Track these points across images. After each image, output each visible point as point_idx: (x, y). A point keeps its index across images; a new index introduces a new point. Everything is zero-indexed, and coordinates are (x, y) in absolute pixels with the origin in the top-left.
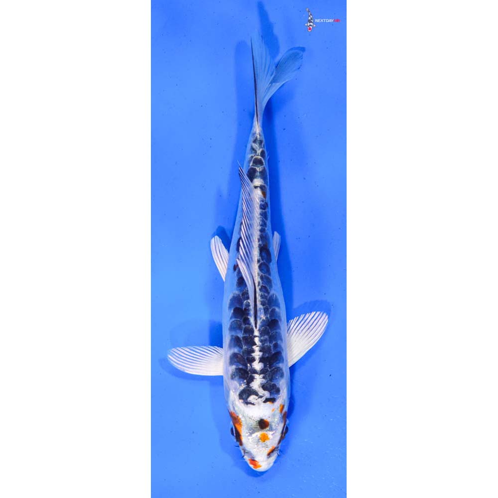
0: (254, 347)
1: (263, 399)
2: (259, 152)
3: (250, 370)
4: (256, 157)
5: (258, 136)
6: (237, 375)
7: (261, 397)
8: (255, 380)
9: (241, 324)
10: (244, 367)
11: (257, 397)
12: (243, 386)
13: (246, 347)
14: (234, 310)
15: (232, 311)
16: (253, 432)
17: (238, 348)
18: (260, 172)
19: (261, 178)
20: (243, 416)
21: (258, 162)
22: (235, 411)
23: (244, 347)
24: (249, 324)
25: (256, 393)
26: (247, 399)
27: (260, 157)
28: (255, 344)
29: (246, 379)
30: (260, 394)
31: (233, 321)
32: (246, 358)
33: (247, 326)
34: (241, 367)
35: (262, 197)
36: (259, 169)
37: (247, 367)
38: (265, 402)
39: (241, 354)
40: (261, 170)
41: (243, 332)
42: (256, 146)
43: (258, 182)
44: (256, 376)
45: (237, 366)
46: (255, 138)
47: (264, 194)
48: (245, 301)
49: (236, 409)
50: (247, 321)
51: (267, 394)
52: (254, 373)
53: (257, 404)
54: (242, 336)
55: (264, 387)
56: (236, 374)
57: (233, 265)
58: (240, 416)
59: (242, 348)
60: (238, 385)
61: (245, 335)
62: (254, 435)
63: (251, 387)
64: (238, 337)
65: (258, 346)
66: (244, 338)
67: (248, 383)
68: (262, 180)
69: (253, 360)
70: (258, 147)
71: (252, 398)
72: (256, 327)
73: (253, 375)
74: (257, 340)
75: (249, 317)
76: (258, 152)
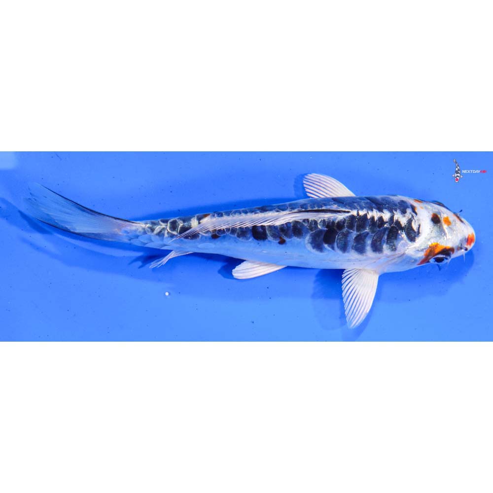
0: (369, 217)
1: (414, 215)
2: (163, 225)
3: (390, 225)
4: (168, 228)
5: (148, 225)
6: (393, 242)
7: (413, 216)
8: (399, 220)
9: (343, 233)
10: (387, 233)
11: (413, 221)
12: (404, 235)
13: (367, 228)
14: (326, 243)
15: (326, 246)
16: (444, 231)
17: (367, 238)
18: (184, 223)
19: (190, 220)
20: (429, 240)
21: (174, 226)
22: (425, 249)
23: (367, 230)
24: (344, 221)
25: (410, 222)
26: (415, 232)
27: (169, 224)
28: (366, 215)
29: (397, 231)
30: (410, 216)
31: (337, 245)
32: (378, 229)
33: (346, 224)
34: (386, 237)
35: (209, 216)
36: (181, 224)
37: (387, 228)
38: (416, 214)
39: (373, 235)
40: (182, 222)
41: (352, 231)
42: (157, 229)
43: (194, 223)
44: (396, 218)
45: (384, 241)
46: (149, 230)
47: (205, 216)
48: (319, 227)
49: (423, 247)
50: (340, 225)
51: (409, 211)
52: (393, 220)
53: (420, 222)
54: (355, 232)
55: (404, 212)
56: (392, 244)
57: (278, 245)
58: (430, 244)
59: (368, 234)
60: (402, 241)
61: (355, 228)
62: (446, 231)
63: (405, 226)
64: (356, 238)
65: (368, 212)
66: (358, 230)
67: (402, 229)
68: (192, 220)
69: (381, 219)
70: (159, 226)
71: (415, 226)
72: (348, 212)
73: (394, 221)
74: (362, 213)
75: (337, 221)
76: (164, 227)
